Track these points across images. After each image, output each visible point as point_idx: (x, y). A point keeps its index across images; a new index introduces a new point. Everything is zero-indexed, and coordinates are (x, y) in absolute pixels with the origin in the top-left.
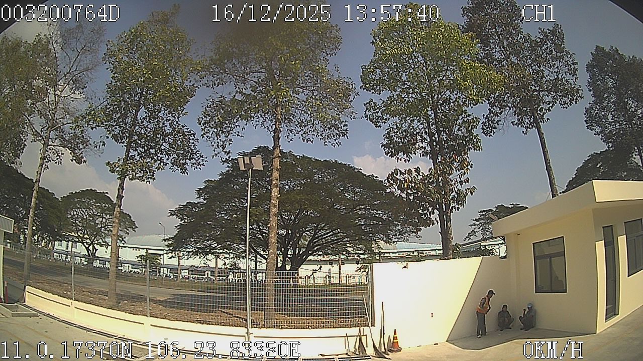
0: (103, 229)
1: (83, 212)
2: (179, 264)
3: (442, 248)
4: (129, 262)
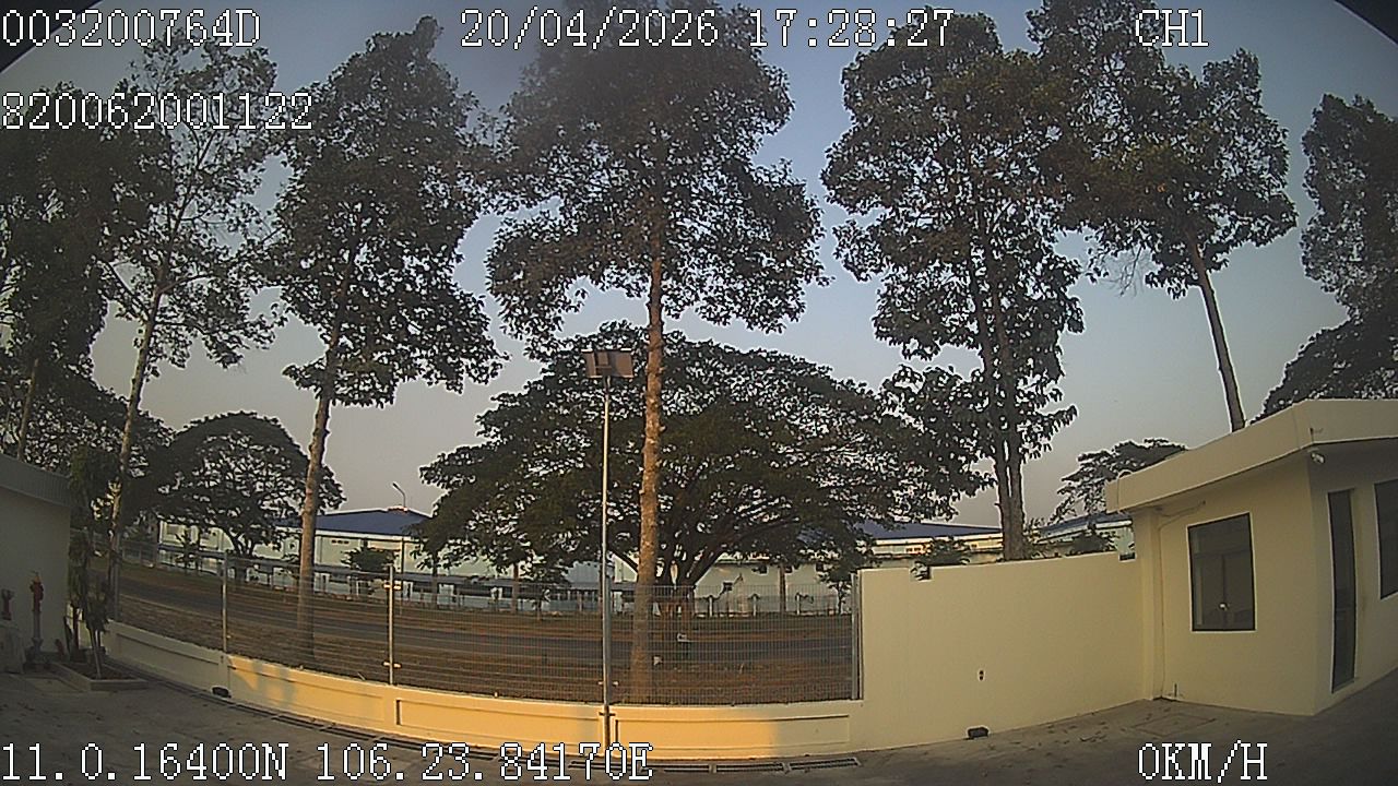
2: (435, 572)
4: (324, 569)
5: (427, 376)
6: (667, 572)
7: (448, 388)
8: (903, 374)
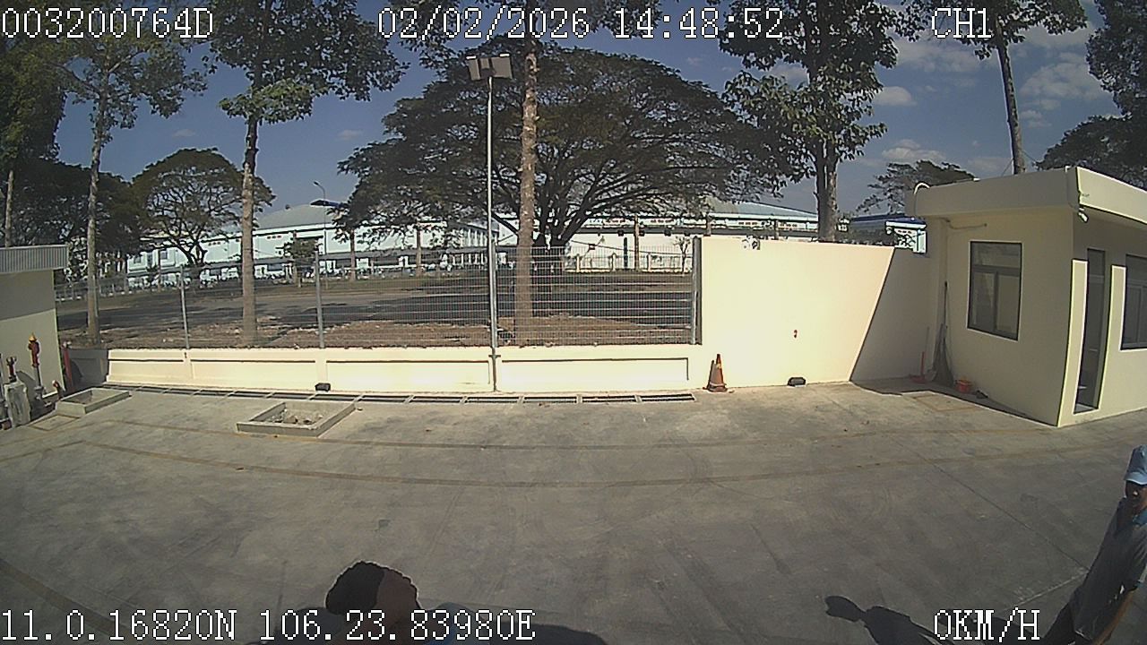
0: (213, 212)
1: (175, 192)
2: (353, 249)
3: (817, 220)
4: (262, 262)
5: (339, 92)
6: (542, 238)
7: (357, 99)
8: (742, 78)
